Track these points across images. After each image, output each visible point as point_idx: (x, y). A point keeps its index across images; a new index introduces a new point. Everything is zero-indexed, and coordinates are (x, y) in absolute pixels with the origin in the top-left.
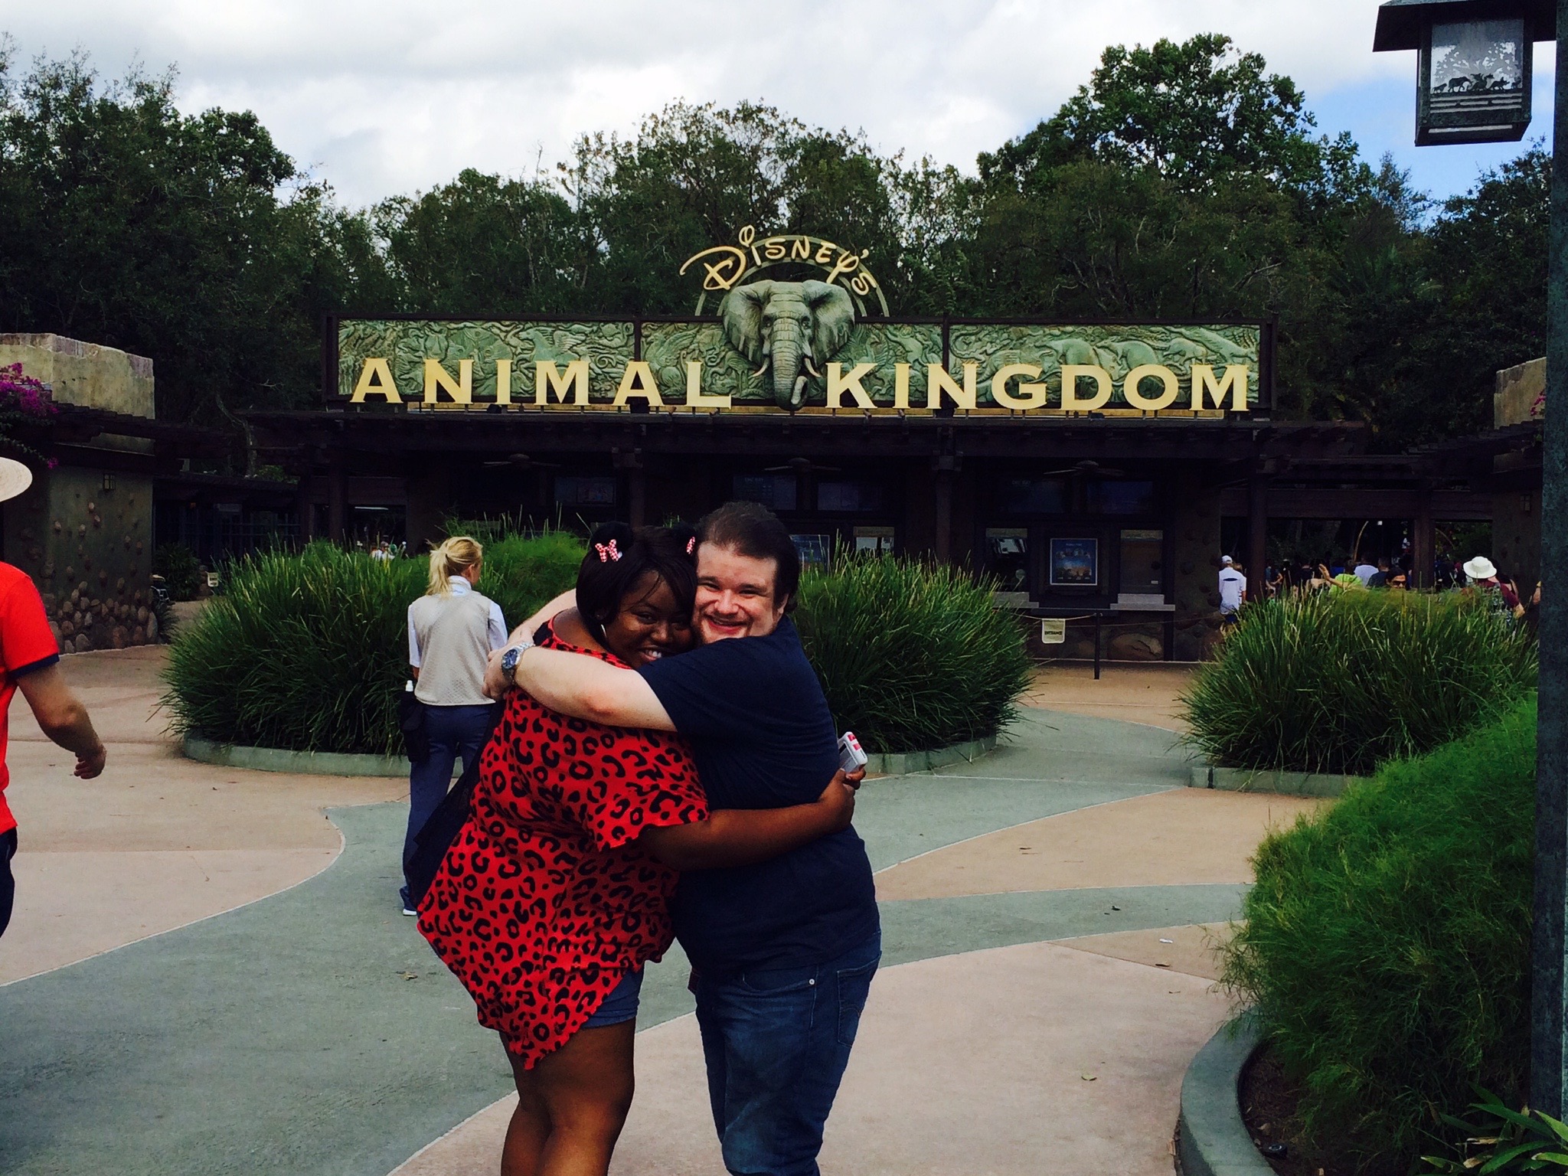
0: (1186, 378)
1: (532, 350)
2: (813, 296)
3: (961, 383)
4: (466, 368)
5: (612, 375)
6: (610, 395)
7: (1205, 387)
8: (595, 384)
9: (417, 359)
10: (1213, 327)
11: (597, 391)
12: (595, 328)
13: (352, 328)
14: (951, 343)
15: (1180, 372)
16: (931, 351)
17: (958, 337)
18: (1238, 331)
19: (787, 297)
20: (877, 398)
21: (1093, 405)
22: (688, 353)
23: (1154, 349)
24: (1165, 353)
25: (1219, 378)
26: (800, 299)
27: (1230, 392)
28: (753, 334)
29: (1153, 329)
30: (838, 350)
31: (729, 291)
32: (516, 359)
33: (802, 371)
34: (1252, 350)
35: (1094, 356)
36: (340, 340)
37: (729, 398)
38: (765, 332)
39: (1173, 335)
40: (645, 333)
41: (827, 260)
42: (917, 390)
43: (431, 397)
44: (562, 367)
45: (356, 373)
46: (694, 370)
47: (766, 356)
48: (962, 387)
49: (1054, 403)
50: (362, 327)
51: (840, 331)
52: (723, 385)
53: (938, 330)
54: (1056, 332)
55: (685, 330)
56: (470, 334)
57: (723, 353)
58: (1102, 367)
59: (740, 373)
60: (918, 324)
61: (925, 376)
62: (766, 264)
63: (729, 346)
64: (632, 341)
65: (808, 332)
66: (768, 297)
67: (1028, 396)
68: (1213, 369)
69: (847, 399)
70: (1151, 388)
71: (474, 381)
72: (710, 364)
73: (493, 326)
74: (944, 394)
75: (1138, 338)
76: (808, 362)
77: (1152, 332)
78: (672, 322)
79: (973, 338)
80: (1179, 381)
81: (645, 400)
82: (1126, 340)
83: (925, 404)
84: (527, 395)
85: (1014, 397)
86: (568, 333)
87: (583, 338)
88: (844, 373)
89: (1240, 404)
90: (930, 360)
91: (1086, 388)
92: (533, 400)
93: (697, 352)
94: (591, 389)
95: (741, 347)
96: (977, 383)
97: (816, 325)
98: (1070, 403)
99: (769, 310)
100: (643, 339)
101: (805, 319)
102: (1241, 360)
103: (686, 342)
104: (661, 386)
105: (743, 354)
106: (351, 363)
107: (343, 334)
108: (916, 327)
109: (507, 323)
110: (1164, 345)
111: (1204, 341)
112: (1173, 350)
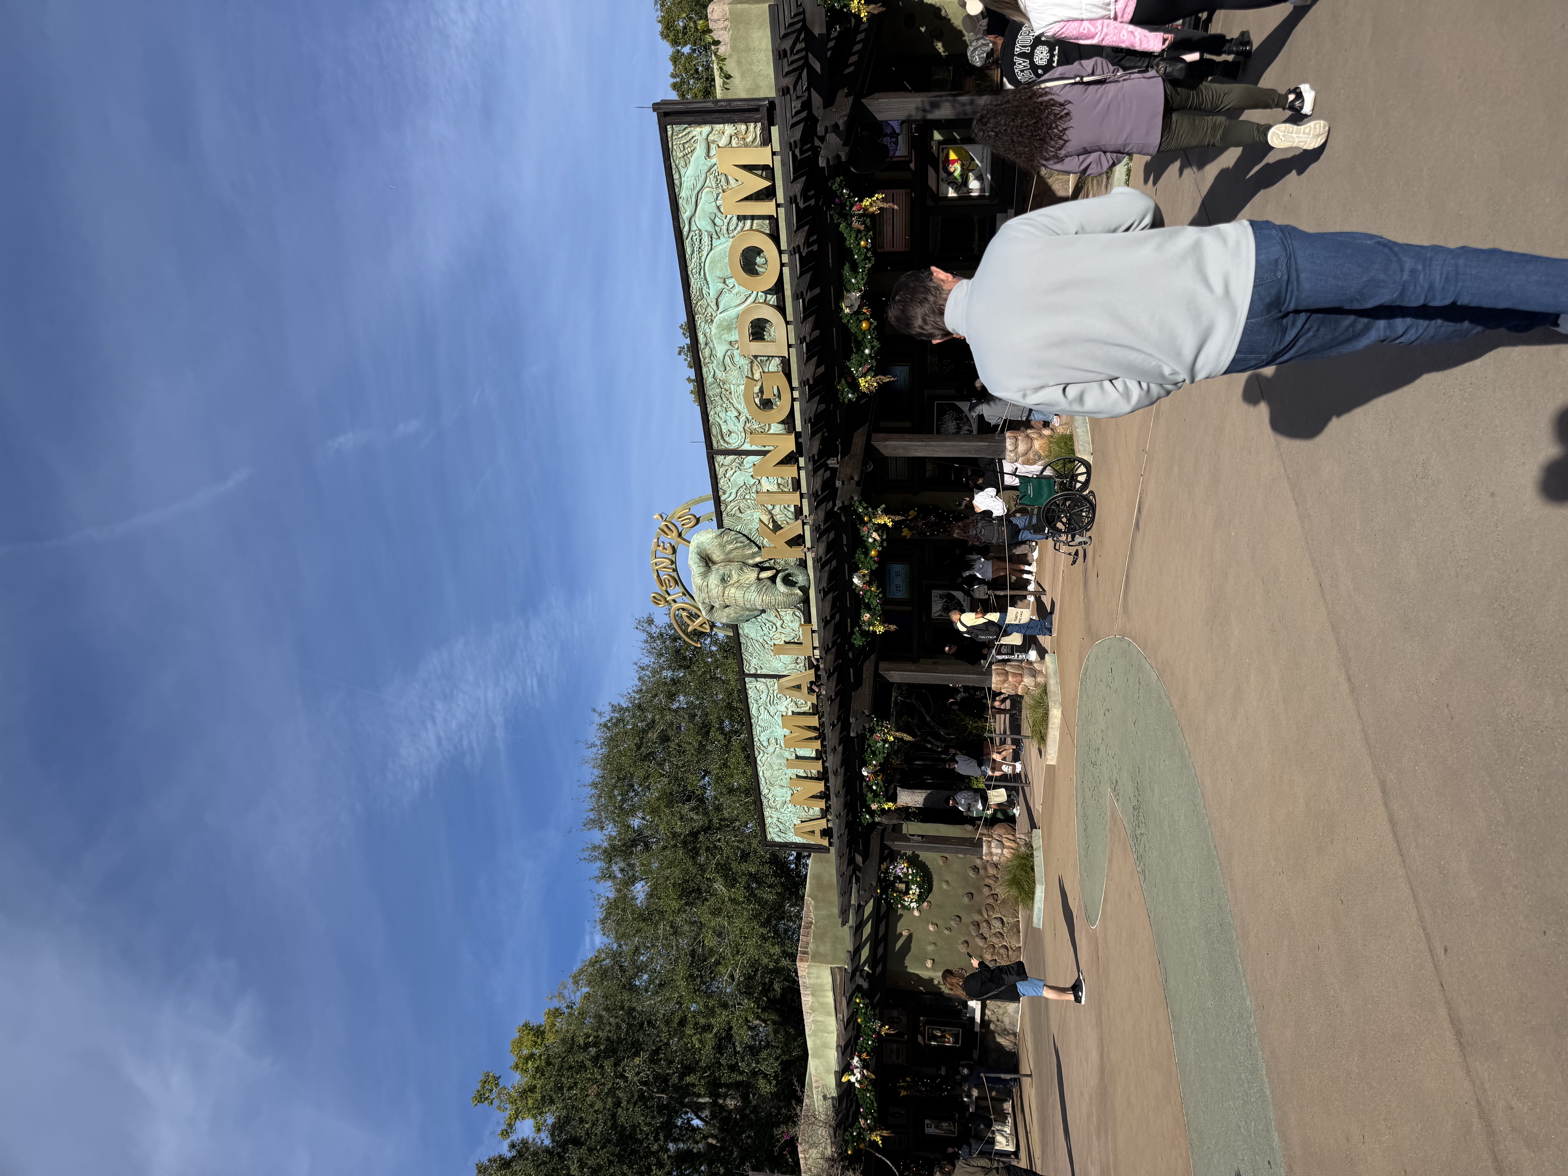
7: (747, 199)
10: (677, 182)
12: (753, 702)
13: (773, 835)
14: (732, 448)
16: (741, 464)
17: (724, 441)
18: (678, 153)
21: (778, 323)
27: (746, 168)
34: (699, 133)
36: (781, 840)
40: (753, 671)
50: (771, 830)
53: (720, 459)
54: (707, 352)
55: (747, 646)
56: (768, 774)
64: (761, 680)
69: (797, 541)
72: (774, 629)
73: (760, 760)
74: (781, 465)
75: (701, 267)
77: (693, 252)
78: (741, 654)
79: (724, 430)
81: (811, 683)
82: (706, 279)
86: (760, 718)
87: (762, 709)
100: (759, 672)
103: (757, 645)
106: (800, 839)
107: (777, 839)
108: (719, 477)
109: (756, 753)
110: (706, 239)
111: (696, 191)
112: (710, 228)
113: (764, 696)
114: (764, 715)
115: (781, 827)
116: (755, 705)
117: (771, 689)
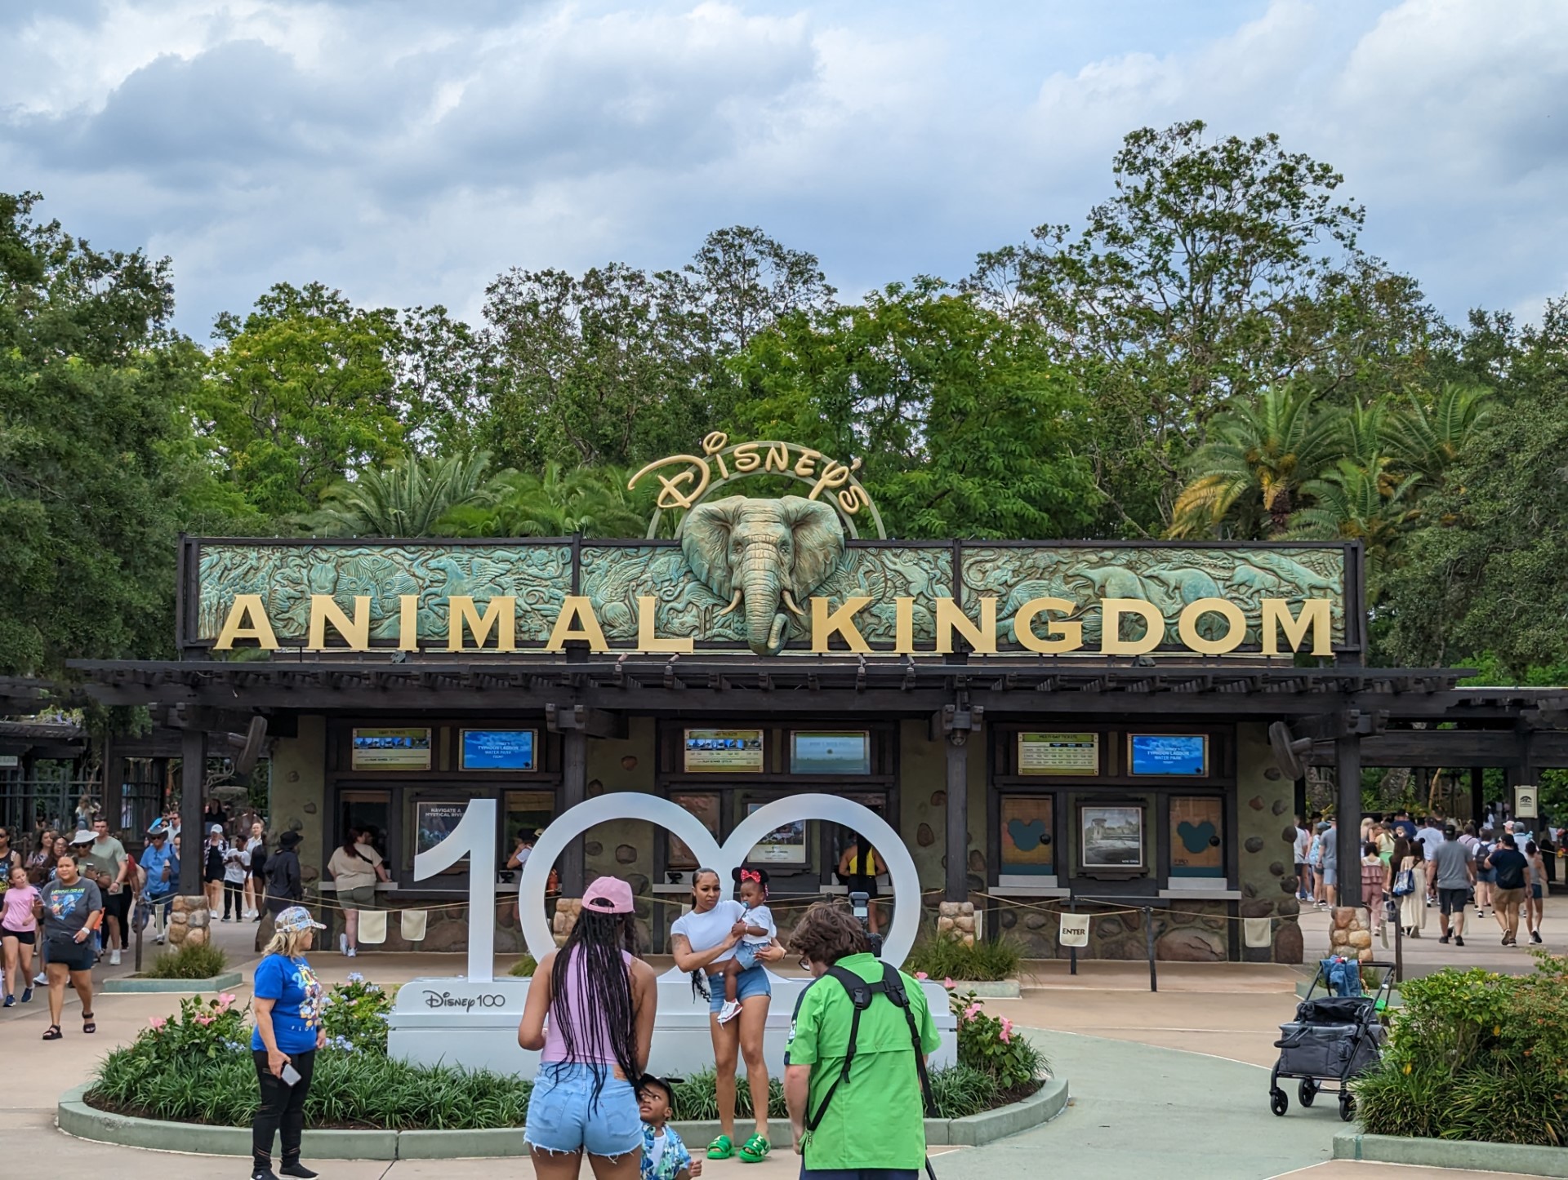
0: (1254, 614)
1: (444, 581)
2: (793, 517)
3: (976, 620)
4: (362, 604)
5: (543, 612)
6: (542, 637)
7: (1279, 625)
8: (522, 622)
9: (298, 595)
10: (1286, 551)
11: (524, 632)
12: (523, 555)
13: (215, 557)
14: (964, 573)
15: (1247, 607)
16: (939, 581)
17: (972, 565)
18: (1316, 556)
19: (762, 517)
20: (872, 639)
21: (1144, 647)
22: (638, 585)
23: (1214, 578)
24: (1228, 583)
25: (1296, 615)
26: (778, 519)
27: (1310, 630)
28: (720, 562)
29: (1211, 554)
30: (825, 583)
31: (689, 510)
32: (423, 593)
33: (782, 608)
34: (1335, 581)
35: (1140, 587)
36: (202, 569)
37: (691, 640)
38: (733, 558)
39: (1237, 562)
40: (585, 561)
41: (811, 471)
42: (922, 630)
43: (316, 642)
44: (481, 604)
45: (223, 613)
46: (646, 606)
47: (735, 589)
48: (978, 627)
49: (1092, 643)
50: (228, 554)
51: (826, 558)
52: (682, 624)
53: (946, 557)
54: (1093, 558)
55: (633, 557)
56: (365, 562)
57: (681, 585)
58: (1149, 600)
59: (703, 608)
60: (921, 548)
61: (933, 613)
62: (736, 476)
63: (690, 576)
64: (569, 570)
65: (787, 559)
66: (737, 516)
67: (1061, 637)
68: (1288, 603)
69: (837, 641)
70: (1212, 626)
71: (371, 620)
72: (666, 598)
73: (396, 553)
74: (956, 633)
75: (1193, 564)
76: (788, 597)
77: (1211, 558)
78: (619, 547)
79: (988, 566)
80: (1248, 618)
81: (585, 645)
82: (1180, 568)
83: (933, 647)
84: (437, 638)
85: (1042, 639)
86: (489, 561)
87: (508, 566)
88: (832, 608)
89: (1323, 646)
90: (937, 591)
91: (1132, 626)
92: (446, 644)
93: (650, 583)
94: (519, 630)
95: (703, 579)
96: (998, 621)
97: (797, 550)
98: (1112, 644)
99: (740, 531)
100: (583, 569)
101: (784, 543)
102: (1322, 592)
103: (635, 571)
104: (605, 624)
105: (706, 586)
106: (215, 601)
107: (205, 563)
108: (920, 552)
109: (413, 549)
110: (1226, 574)
111: (1275, 569)
112: (1237, 579)
113: (533, 571)
114: (494, 569)
115: (233, 574)
116: (517, 557)
117: (549, 583)
